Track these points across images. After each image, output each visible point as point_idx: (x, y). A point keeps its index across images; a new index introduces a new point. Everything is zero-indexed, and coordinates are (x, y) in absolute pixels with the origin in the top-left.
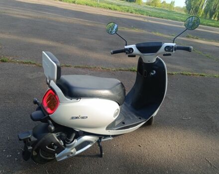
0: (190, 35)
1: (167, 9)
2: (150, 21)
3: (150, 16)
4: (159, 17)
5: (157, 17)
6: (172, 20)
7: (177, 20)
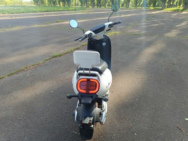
0: (58, 21)
1: (18, 5)
2: (18, 18)
3: (11, 13)
4: (21, 13)
5: (19, 13)
6: (32, 12)
7: (36, 12)
